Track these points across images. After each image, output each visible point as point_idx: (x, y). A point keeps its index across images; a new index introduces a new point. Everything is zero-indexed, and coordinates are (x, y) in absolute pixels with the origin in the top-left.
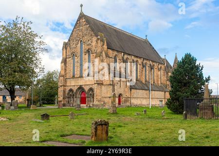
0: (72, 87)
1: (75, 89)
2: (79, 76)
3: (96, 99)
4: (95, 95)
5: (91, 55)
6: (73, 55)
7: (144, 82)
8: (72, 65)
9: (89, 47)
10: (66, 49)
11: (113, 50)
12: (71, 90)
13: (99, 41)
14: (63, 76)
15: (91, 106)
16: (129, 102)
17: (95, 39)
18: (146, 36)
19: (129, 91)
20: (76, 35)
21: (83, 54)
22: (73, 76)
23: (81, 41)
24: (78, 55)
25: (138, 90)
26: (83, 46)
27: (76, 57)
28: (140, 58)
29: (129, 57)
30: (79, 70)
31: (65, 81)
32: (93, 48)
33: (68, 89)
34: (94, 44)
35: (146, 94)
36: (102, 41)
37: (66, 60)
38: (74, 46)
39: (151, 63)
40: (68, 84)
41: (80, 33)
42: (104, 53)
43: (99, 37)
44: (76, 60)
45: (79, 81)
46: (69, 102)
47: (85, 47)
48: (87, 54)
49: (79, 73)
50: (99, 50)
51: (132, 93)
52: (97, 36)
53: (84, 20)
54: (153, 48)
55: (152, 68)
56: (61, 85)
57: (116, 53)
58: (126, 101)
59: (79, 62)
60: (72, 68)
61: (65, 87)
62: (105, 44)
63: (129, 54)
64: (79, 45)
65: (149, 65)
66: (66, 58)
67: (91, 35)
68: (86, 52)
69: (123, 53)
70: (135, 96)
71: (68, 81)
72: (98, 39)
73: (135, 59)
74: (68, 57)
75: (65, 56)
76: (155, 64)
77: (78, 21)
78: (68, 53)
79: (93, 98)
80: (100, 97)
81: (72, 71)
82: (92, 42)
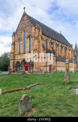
0: (18, 60)
1: (20, 61)
2: (23, 53)
3: (35, 67)
4: (34, 65)
5: (31, 39)
6: (19, 39)
7: (62, 57)
8: (18, 46)
9: (30, 34)
10: (15, 36)
11: (45, 36)
12: (18, 62)
13: (37, 29)
14: (13, 53)
15: (31, 72)
16: (56, 69)
17: (33, 28)
18: (61, 32)
19: (56, 62)
20: (21, 27)
21: (26, 39)
22: (19, 53)
23: (24, 30)
24: (23, 39)
25: (60, 62)
26: (26, 33)
27: (21, 41)
28: (60, 42)
29: (54, 41)
30: (23, 49)
31: (14, 56)
32: (33, 34)
33: (16, 61)
34: (33, 31)
35: (64, 64)
36: (39, 29)
37: (15, 43)
38: (20, 34)
39: (66, 46)
40: (16, 58)
41: (24, 25)
42: (40, 37)
43: (37, 26)
44: (21, 43)
45: (23, 56)
46: (16, 70)
47: (27, 34)
48: (28, 38)
49: (23, 51)
50: (36, 35)
51: (57, 63)
52: (35, 26)
53: (26, 17)
54: (65, 38)
55: (66, 49)
56: (12, 59)
57: (47, 38)
58: (54, 69)
59: (23, 44)
60: (18, 48)
61: (14, 60)
62: (41, 31)
63: (54, 40)
64: (23, 33)
65: (65, 47)
66: (15, 42)
67: (31, 26)
68: (27, 37)
69: (51, 39)
70: (59, 65)
71: (16, 56)
72: (36, 28)
73: (58, 43)
74: (16, 41)
75: (14, 40)
76: (68, 47)
77: (22, 18)
78: (16, 39)
79: (33, 66)
80: (37, 66)
81: (18, 50)
82: (31, 30)
